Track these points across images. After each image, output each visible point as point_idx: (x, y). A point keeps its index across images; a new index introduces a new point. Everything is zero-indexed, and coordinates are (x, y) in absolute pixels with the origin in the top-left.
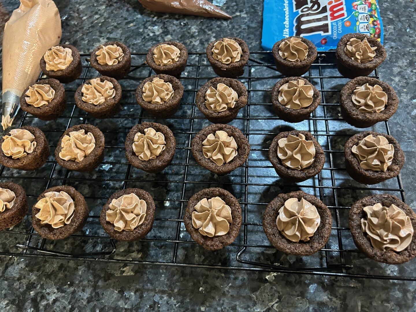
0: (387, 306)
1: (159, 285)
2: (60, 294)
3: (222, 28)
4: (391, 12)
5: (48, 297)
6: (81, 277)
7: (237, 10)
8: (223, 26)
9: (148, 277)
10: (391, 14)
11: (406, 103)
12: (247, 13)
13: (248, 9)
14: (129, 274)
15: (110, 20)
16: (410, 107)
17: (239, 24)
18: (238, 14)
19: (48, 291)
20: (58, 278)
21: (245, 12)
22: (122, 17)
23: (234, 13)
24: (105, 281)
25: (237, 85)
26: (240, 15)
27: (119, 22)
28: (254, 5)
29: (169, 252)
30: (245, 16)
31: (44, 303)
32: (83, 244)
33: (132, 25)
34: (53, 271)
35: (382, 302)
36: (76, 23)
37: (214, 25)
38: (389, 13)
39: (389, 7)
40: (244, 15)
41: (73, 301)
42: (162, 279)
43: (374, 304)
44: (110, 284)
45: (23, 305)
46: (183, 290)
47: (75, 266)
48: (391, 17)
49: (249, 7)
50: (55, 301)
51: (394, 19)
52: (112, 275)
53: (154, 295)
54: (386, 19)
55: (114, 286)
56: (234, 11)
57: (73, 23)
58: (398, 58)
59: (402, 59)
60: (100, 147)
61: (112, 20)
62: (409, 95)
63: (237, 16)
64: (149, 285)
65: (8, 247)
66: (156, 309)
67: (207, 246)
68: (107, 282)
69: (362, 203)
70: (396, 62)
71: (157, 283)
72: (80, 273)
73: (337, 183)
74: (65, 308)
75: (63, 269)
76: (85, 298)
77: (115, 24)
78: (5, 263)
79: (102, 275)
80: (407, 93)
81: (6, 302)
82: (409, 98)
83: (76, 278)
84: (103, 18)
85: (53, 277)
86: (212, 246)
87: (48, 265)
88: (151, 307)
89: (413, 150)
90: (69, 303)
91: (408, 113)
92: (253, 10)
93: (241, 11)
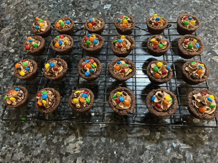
0: (204, 156)
3: (111, 20)
4: (194, 9)
7: (117, 10)
8: (111, 19)
10: (194, 10)
11: (205, 55)
12: (122, 12)
13: (123, 10)
16: (207, 57)
18: (118, 12)
21: (121, 11)
23: (116, 12)
28: (125, 7)
30: (122, 13)
35: (202, 154)
37: (106, 19)
38: (193, 9)
39: (193, 6)
40: (121, 13)
43: (199, 156)
48: (194, 11)
49: (123, 8)
51: (196, 12)
54: (192, 12)
56: (116, 11)
58: (199, 33)
59: (201, 33)
60: (65, 69)
62: (206, 51)
63: (117, 14)
67: (120, 113)
69: (192, 93)
70: (199, 34)
82: (206, 52)
86: (122, 113)
89: (210, 79)
91: (206, 60)
92: (125, 10)
93: (119, 11)
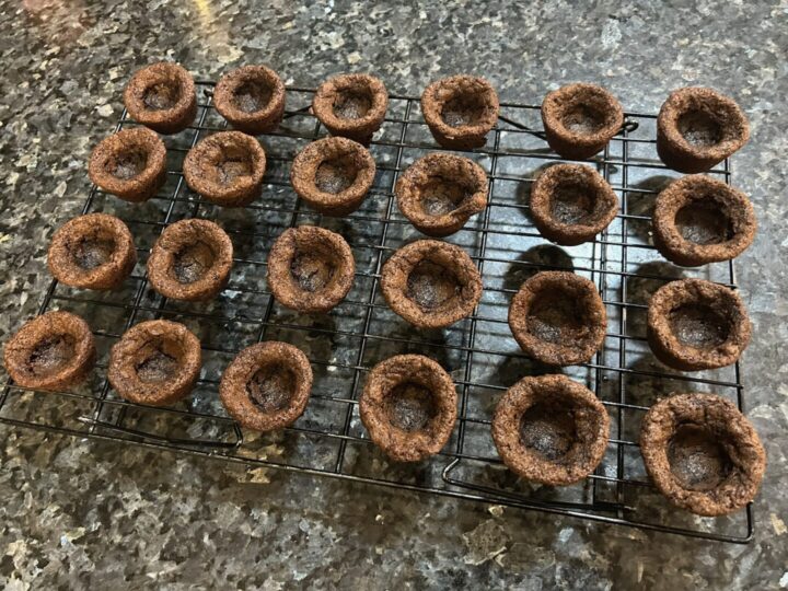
1: (310, 503)
2: (145, 503)
3: (455, 45)
4: (773, 41)
5: (126, 506)
6: (181, 477)
7: (485, 11)
8: (457, 41)
9: (292, 489)
10: (773, 45)
11: (774, 222)
12: (503, 20)
13: (505, 12)
14: (260, 481)
15: (250, 13)
16: (780, 231)
17: (486, 40)
18: (486, 19)
19: (126, 495)
20: (144, 476)
21: (499, 17)
22: (272, 7)
23: (479, 17)
24: (221, 489)
25: (472, 171)
26: (490, 23)
27: (266, 18)
28: (518, 4)
29: (329, 450)
30: (500, 24)
31: (119, 515)
32: (186, 423)
33: (289, 25)
34: (136, 463)
36: (188, 14)
37: (440, 38)
38: (769, 42)
39: (772, 30)
40: (497, 23)
41: (167, 516)
42: (316, 495)
44: (229, 495)
45: (85, 515)
46: (348, 516)
47: (172, 459)
48: (773, 51)
49: (508, 7)
50: (137, 513)
51: (777, 55)
52: (233, 480)
53: (301, 520)
54: (762, 53)
55: (234, 499)
56: (480, 13)
57: (182, 12)
58: (774, 134)
59: (780, 137)
61: (254, 12)
62: (782, 208)
63: (484, 24)
64: (292, 502)
65: (59, 416)
66: (303, 542)
68: (224, 491)
69: (669, 404)
70: (769, 141)
71: (306, 500)
72: (180, 471)
73: (629, 359)
74: (153, 526)
75: (153, 461)
76: (187, 513)
77: (259, 21)
78: (56, 442)
79: (216, 479)
80: (779, 204)
81: (56, 508)
82: (782, 212)
83: (173, 478)
84: (236, 7)
85: (135, 474)
87: (126, 453)
88: (293, 538)
90: (161, 519)
91: (776, 242)
92: (515, 15)
93: (493, 15)
